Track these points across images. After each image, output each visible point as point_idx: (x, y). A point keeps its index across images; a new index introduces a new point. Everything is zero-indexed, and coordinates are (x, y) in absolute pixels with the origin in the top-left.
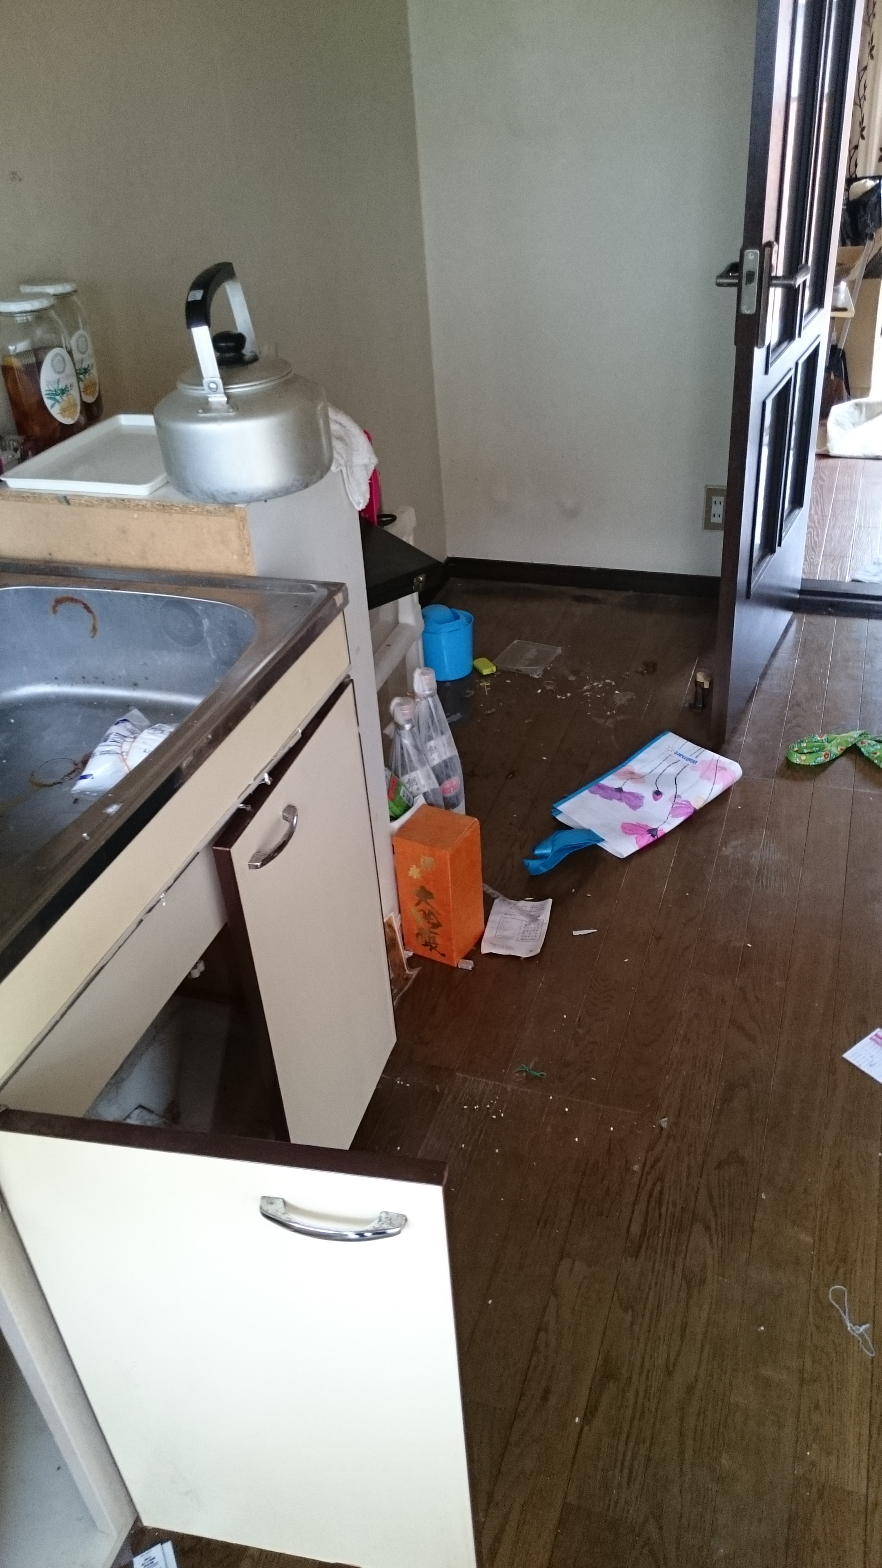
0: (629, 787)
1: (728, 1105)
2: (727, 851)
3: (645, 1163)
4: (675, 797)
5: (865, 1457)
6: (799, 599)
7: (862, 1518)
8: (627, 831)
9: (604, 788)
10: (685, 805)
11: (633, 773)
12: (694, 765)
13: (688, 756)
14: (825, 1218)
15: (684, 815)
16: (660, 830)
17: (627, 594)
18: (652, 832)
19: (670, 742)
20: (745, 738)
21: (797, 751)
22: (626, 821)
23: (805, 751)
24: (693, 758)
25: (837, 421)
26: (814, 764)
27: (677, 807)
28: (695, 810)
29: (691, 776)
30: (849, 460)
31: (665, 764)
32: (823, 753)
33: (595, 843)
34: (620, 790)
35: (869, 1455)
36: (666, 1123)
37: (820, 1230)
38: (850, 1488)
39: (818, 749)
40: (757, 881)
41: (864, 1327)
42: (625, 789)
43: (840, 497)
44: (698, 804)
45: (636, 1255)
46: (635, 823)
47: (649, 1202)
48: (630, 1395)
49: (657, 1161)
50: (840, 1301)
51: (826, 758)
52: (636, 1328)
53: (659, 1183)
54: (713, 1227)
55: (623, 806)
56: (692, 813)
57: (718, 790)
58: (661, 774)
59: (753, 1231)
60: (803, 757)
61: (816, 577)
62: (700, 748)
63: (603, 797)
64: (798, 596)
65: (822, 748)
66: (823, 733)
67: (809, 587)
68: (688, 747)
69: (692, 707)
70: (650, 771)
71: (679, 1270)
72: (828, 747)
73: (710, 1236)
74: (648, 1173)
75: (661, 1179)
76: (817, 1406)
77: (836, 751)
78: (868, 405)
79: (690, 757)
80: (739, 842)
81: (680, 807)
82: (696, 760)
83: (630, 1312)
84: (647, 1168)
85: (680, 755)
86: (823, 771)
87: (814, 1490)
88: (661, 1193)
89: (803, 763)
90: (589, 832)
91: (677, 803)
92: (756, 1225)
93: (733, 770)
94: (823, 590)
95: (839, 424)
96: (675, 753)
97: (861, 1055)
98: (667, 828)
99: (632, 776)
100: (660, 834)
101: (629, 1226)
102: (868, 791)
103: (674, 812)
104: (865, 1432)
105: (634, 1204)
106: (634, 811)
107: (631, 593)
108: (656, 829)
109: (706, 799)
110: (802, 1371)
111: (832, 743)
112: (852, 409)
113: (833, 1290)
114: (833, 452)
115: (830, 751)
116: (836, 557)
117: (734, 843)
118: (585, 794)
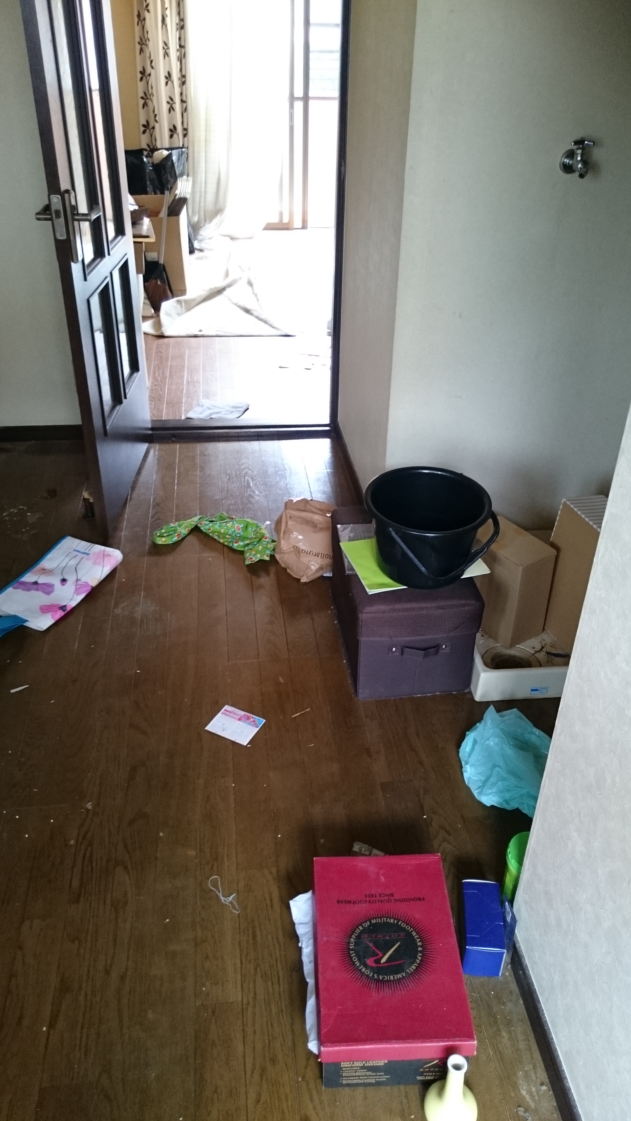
0: (42, 580)
1: (133, 782)
2: (118, 611)
3: (78, 837)
4: (77, 581)
5: (239, 977)
6: (152, 433)
7: (241, 1016)
8: (44, 611)
9: (24, 584)
10: (85, 585)
11: (44, 569)
12: (87, 556)
13: (83, 550)
14: (202, 835)
15: (85, 592)
16: (69, 606)
17: (28, 443)
18: (63, 608)
19: (70, 543)
20: (124, 533)
21: (159, 536)
22: (43, 604)
23: (165, 535)
24: (87, 551)
25: (166, 312)
26: (171, 543)
27: (79, 588)
28: (92, 587)
29: (87, 564)
30: (178, 338)
31: (67, 560)
32: (176, 534)
33: (21, 624)
34: (36, 583)
35: (241, 975)
36: (91, 806)
37: (200, 845)
38: (231, 1000)
39: (173, 532)
40: (140, 627)
41: (232, 896)
42: (40, 582)
43: (174, 363)
44: (94, 583)
45: (77, 901)
46: (50, 604)
47: (83, 864)
48: (81, 998)
49: (87, 833)
50: (215, 886)
51: (179, 537)
52: (82, 951)
53: (89, 848)
54: (129, 867)
55: (40, 594)
56: (90, 590)
57: (106, 570)
58: (65, 566)
59: (156, 859)
60: (164, 539)
61: (162, 418)
62: (91, 544)
63: (23, 590)
64: (150, 432)
65: (175, 531)
66: (176, 521)
67: (157, 425)
68: (82, 545)
69: (85, 516)
70: (57, 566)
71: (108, 902)
72: (179, 529)
73: (128, 872)
74: (81, 844)
75: (90, 844)
76: (207, 957)
77: (184, 531)
78: (186, 301)
79: (85, 551)
80: (126, 604)
81: (81, 587)
82: (89, 552)
83: (77, 942)
84: (80, 839)
85: (77, 551)
86: (178, 547)
87: (210, 1010)
88: (91, 854)
89: (164, 543)
90: (15, 617)
91: (79, 586)
92: (158, 855)
93: (116, 555)
94: (167, 426)
95: (168, 314)
96: (74, 550)
97: (216, 725)
98: (73, 604)
99: (45, 571)
100: (69, 609)
101: (71, 883)
102: (207, 555)
103: (77, 592)
104: (238, 962)
105: (73, 867)
106: (49, 596)
107: (33, 442)
108: (65, 606)
109: (99, 578)
110: (195, 939)
111: (182, 527)
112: (175, 304)
113: (211, 881)
114: (167, 334)
115: (180, 532)
116: (175, 404)
117: (122, 605)
118: (10, 590)
